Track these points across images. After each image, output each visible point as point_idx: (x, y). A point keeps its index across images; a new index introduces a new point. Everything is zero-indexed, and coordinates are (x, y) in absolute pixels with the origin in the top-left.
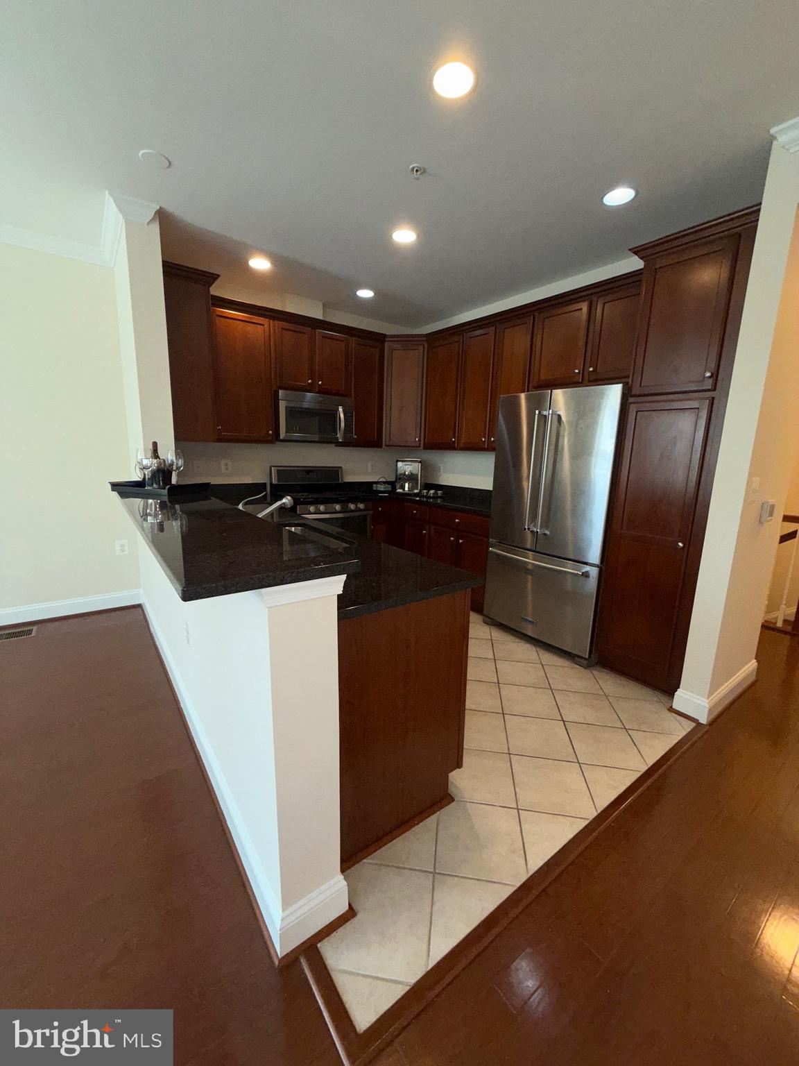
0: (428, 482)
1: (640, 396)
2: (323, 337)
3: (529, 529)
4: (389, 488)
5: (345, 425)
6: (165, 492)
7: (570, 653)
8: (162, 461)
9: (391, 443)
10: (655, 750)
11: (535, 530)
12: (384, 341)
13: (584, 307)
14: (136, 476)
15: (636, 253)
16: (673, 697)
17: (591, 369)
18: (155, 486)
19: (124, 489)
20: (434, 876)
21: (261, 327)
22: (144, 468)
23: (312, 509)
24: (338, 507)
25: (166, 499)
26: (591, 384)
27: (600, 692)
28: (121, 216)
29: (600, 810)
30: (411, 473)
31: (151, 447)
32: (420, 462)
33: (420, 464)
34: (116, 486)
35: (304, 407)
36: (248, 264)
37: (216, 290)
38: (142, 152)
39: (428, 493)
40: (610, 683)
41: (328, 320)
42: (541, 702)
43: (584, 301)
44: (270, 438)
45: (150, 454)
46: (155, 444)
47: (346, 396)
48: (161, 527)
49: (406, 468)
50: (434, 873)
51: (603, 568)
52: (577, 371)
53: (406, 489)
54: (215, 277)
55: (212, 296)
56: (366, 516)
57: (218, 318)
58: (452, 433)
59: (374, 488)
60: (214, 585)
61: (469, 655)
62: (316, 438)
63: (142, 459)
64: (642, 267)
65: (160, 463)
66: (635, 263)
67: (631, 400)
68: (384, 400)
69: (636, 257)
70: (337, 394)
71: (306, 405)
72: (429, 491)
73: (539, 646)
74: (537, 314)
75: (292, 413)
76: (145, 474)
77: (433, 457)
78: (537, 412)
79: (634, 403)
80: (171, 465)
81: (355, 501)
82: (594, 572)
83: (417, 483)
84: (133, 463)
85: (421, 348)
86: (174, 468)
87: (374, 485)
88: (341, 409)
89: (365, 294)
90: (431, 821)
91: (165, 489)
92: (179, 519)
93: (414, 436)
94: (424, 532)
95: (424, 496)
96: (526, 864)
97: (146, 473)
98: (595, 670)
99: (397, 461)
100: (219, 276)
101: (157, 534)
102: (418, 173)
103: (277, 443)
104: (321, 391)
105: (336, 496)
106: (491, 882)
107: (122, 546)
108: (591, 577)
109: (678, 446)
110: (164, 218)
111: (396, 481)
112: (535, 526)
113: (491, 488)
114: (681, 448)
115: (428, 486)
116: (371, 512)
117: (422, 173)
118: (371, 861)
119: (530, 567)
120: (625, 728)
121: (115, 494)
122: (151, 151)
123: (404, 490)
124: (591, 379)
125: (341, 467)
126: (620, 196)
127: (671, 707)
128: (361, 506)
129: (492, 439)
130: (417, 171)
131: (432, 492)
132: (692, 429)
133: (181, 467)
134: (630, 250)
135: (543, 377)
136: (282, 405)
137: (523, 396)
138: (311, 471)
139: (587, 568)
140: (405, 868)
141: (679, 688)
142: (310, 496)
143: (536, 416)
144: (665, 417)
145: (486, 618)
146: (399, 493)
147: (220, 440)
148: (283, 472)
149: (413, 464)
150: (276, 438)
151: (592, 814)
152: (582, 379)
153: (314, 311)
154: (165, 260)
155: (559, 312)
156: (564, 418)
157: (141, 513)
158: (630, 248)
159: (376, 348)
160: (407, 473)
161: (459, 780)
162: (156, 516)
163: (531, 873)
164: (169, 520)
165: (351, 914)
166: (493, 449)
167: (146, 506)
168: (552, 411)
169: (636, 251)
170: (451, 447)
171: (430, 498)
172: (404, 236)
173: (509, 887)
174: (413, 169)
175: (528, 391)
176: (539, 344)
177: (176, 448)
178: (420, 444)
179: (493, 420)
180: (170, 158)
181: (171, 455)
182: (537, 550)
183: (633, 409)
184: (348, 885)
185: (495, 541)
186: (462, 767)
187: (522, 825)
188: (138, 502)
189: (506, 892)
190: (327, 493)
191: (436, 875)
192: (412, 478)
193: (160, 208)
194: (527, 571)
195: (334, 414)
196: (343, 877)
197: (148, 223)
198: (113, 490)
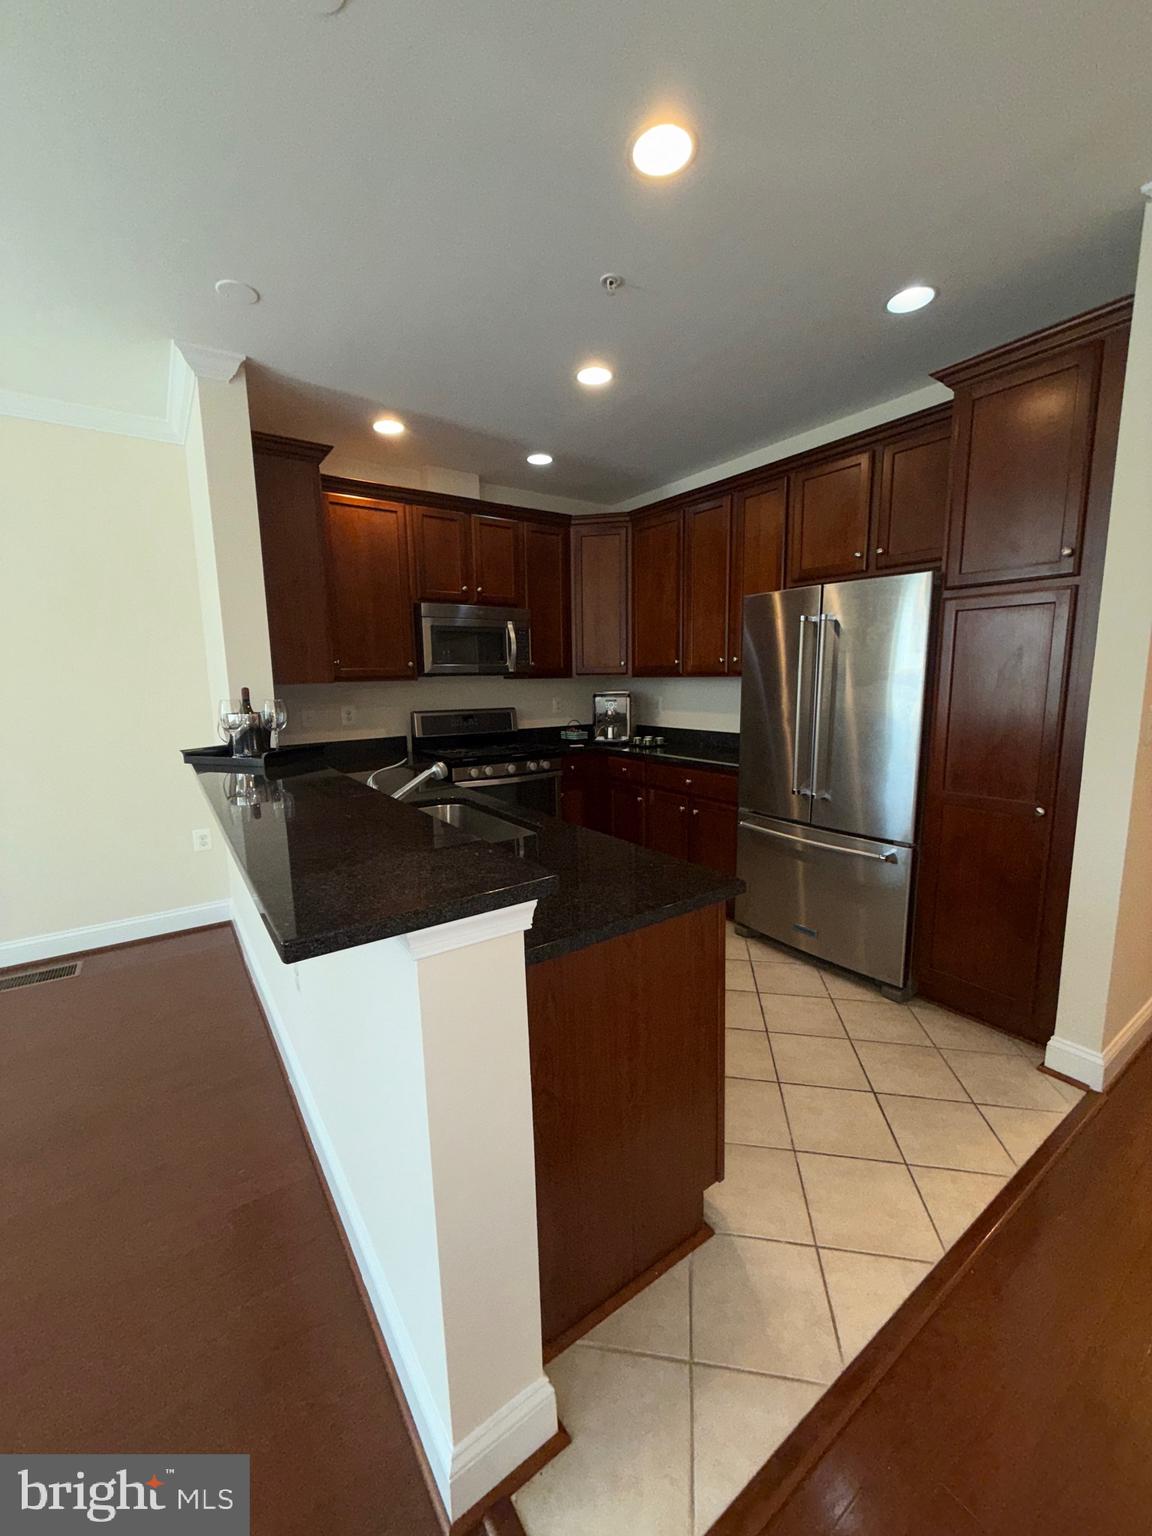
0: (640, 724)
1: (961, 587)
2: (481, 524)
3: (799, 792)
4: (585, 735)
5: (517, 647)
6: (261, 762)
7: (873, 979)
8: (255, 715)
9: (583, 671)
10: (1026, 1140)
11: (808, 793)
12: (569, 525)
13: (864, 460)
14: (220, 740)
15: (941, 379)
16: (1045, 1049)
17: (880, 551)
18: (246, 751)
19: (203, 760)
20: (691, 1369)
21: (394, 515)
22: (230, 728)
23: (474, 772)
24: (511, 768)
25: (262, 772)
26: (880, 572)
27: (928, 1043)
28: (193, 373)
29: (948, 1247)
30: (617, 714)
31: (240, 697)
32: (629, 696)
33: (628, 699)
34: (190, 756)
35: (457, 625)
36: (373, 429)
37: (327, 468)
38: (218, 284)
39: (642, 740)
40: (941, 1028)
41: (488, 499)
42: (838, 1064)
43: (865, 452)
44: (409, 673)
45: (238, 707)
46: (246, 692)
47: (515, 606)
48: (256, 811)
49: (609, 705)
50: (692, 1364)
51: (918, 849)
52: (858, 555)
53: (610, 735)
54: (325, 450)
55: (323, 475)
56: (553, 779)
57: (331, 507)
58: (673, 651)
59: (563, 737)
60: (332, 934)
61: (727, 988)
62: (475, 668)
63: (227, 714)
64: (952, 398)
65: (253, 719)
66: (940, 394)
67: (947, 594)
68: (573, 607)
69: (941, 384)
70: (504, 604)
71: (459, 622)
72: (643, 738)
73: (825, 969)
74: (792, 476)
75: (441, 634)
76: (231, 737)
77: (647, 687)
78: (802, 618)
79: (951, 599)
80: (270, 721)
81: (535, 758)
82: (903, 854)
83: (626, 725)
84: (216, 720)
85: (623, 531)
86: (274, 725)
87: (563, 732)
88: (510, 626)
89: (540, 459)
90: (680, 1269)
91: (260, 757)
92: (282, 799)
93: (617, 657)
94: (639, 799)
95: (636, 746)
96: (839, 1347)
97: (233, 735)
98: (915, 1006)
99: (595, 696)
100: (332, 447)
101: (251, 822)
102: (613, 286)
103: (420, 679)
104: (482, 601)
105: (508, 752)
106: (785, 1378)
107: (203, 838)
108: (899, 862)
109: (1025, 659)
110: (252, 373)
111: (594, 724)
112: (807, 787)
113: (737, 730)
114: (1031, 661)
115: (642, 731)
116: (560, 773)
117: (619, 286)
118: (592, 1343)
119: (799, 848)
120: (973, 1102)
121: (190, 767)
122: (234, 282)
123: (606, 737)
124: (879, 565)
125: (513, 709)
126: (911, 299)
127: (1043, 1064)
128: (545, 764)
129: (735, 659)
130: (611, 283)
131: (648, 738)
132: (1047, 632)
133: (283, 723)
134: (932, 375)
135: (807, 564)
136: (426, 625)
137: (777, 596)
138: (471, 716)
139: (893, 850)
140: (643, 1355)
141: (1053, 1034)
142: (470, 754)
143: (802, 624)
144: (1000, 617)
145: (738, 927)
146: (599, 743)
147: (338, 679)
148: (430, 720)
149: (618, 699)
150: (418, 672)
151: (937, 1254)
152: (867, 567)
153: (467, 488)
154: (255, 430)
155: (827, 471)
156: (842, 625)
157: (228, 792)
158: (933, 371)
159: (558, 535)
160: (610, 713)
161: (718, 1198)
162: (248, 796)
163: (849, 1359)
164: (267, 801)
165: (561, 1440)
166: (738, 674)
167: (234, 782)
168: (826, 616)
169: (942, 377)
170: (673, 672)
171: (646, 747)
172: (595, 376)
173: (815, 1387)
174: (605, 280)
175: (785, 588)
176: (798, 518)
177: (277, 696)
178: (627, 668)
179: (735, 631)
180: (258, 289)
181: (270, 707)
182: (813, 823)
183: (950, 607)
184: (556, 1393)
185: (747, 810)
186: (723, 1179)
187: (826, 1276)
188: (223, 778)
189: (810, 1398)
190: (495, 747)
191: (696, 1368)
192: (618, 719)
193: (247, 358)
194: (797, 855)
195: (502, 633)
196: (547, 1380)
197: (231, 381)
198: (186, 762)
